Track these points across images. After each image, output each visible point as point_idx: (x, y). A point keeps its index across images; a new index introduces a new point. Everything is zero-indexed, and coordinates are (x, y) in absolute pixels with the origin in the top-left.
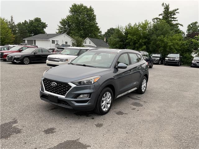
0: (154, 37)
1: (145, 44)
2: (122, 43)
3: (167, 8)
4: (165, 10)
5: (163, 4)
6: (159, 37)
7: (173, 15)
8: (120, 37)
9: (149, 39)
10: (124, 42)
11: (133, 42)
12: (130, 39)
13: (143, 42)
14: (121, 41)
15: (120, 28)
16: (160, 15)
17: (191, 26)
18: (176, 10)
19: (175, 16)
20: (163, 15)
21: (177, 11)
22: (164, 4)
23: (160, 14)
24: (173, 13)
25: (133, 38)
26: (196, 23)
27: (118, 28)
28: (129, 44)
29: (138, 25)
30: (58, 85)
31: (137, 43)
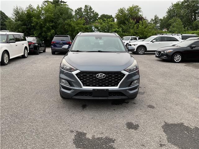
0: (61, 21)
1: (53, 29)
2: (25, 27)
6: (66, 21)
8: (21, 20)
9: (56, 23)
10: (27, 26)
11: (39, 26)
12: (35, 23)
13: (51, 26)
14: (24, 24)
25: (39, 22)
26: (81, 8)
27: (17, 9)
28: (34, 28)
29: (41, 8)
30: (107, 76)
31: (44, 27)
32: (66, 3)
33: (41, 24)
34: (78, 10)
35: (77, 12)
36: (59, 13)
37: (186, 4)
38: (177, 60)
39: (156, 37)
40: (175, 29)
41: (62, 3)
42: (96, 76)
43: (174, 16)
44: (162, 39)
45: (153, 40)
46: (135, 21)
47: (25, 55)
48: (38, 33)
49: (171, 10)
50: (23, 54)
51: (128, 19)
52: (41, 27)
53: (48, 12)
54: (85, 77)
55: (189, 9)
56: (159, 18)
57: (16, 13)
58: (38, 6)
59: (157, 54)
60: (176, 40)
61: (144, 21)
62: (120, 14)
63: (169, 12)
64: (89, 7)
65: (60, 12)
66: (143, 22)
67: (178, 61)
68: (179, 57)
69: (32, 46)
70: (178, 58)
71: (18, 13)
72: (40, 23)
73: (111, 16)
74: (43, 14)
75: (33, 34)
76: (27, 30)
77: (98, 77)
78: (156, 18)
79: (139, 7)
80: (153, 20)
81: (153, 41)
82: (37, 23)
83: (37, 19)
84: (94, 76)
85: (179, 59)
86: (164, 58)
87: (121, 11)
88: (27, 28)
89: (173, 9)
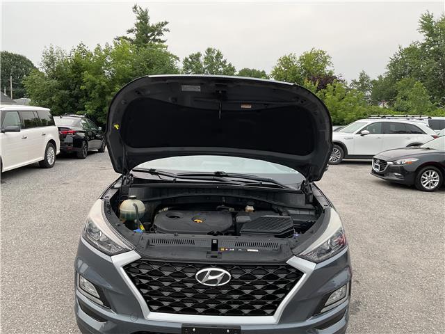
2: (67, 92)
3: (144, 17)
4: (141, 22)
5: (135, 8)
7: (158, 34)
8: (59, 77)
10: (71, 90)
11: (98, 92)
12: (89, 84)
14: (66, 87)
15: (54, 52)
16: (130, 31)
17: (190, 60)
18: (163, 25)
19: (162, 38)
20: (136, 32)
21: (166, 27)
22: (138, 9)
23: (130, 29)
24: (158, 29)
25: (98, 82)
26: (198, 55)
27: (52, 52)
28: (87, 96)
29: (104, 50)
30: (237, 276)
31: (109, 93)
32: (165, 44)
33: (104, 87)
34: (191, 57)
35: (189, 62)
36: (145, 64)
37: (432, 48)
38: (428, 185)
39: (369, 122)
40: (409, 104)
41: (157, 43)
42: (194, 277)
43: (404, 74)
44: (385, 129)
45: (362, 130)
46: (317, 85)
47: (49, 161)
48: (96, 107)
49: (397, 61)
50: (42, 158)
51: (301, 79)
52: (102, 94)
53: (119, 60)
54: (155, 279)
55: (438, 59)
56: (371, 79)
57: (47, 60)
58: (97, 46)
59: (377, 167)
60: (419, 131)
61: (337, 85)
62: (283, 68)
63: (394, 65)
64: (216, 53)
65: (148, 62)
66: (335, 87)
67: (432, 187)
68: (434, 176)
69: (69, 139)
70: (431, 179)
71: (53, 60)
72: (100, 84)
73: (263, 72)
74: (108, 64)
75: (84, 109)
76: (71, 99)
77: (204, 280)
78: (364, 78)
79: (326, 55)
80: (356, 83)
81: (363, 132)
82: (94, 85)
83: (94, 75)
84: (190, 275)
85: (434, 182)
86: (395, 178)
87: (286, 62)
88: (71, 96)
89: (403, 58)
